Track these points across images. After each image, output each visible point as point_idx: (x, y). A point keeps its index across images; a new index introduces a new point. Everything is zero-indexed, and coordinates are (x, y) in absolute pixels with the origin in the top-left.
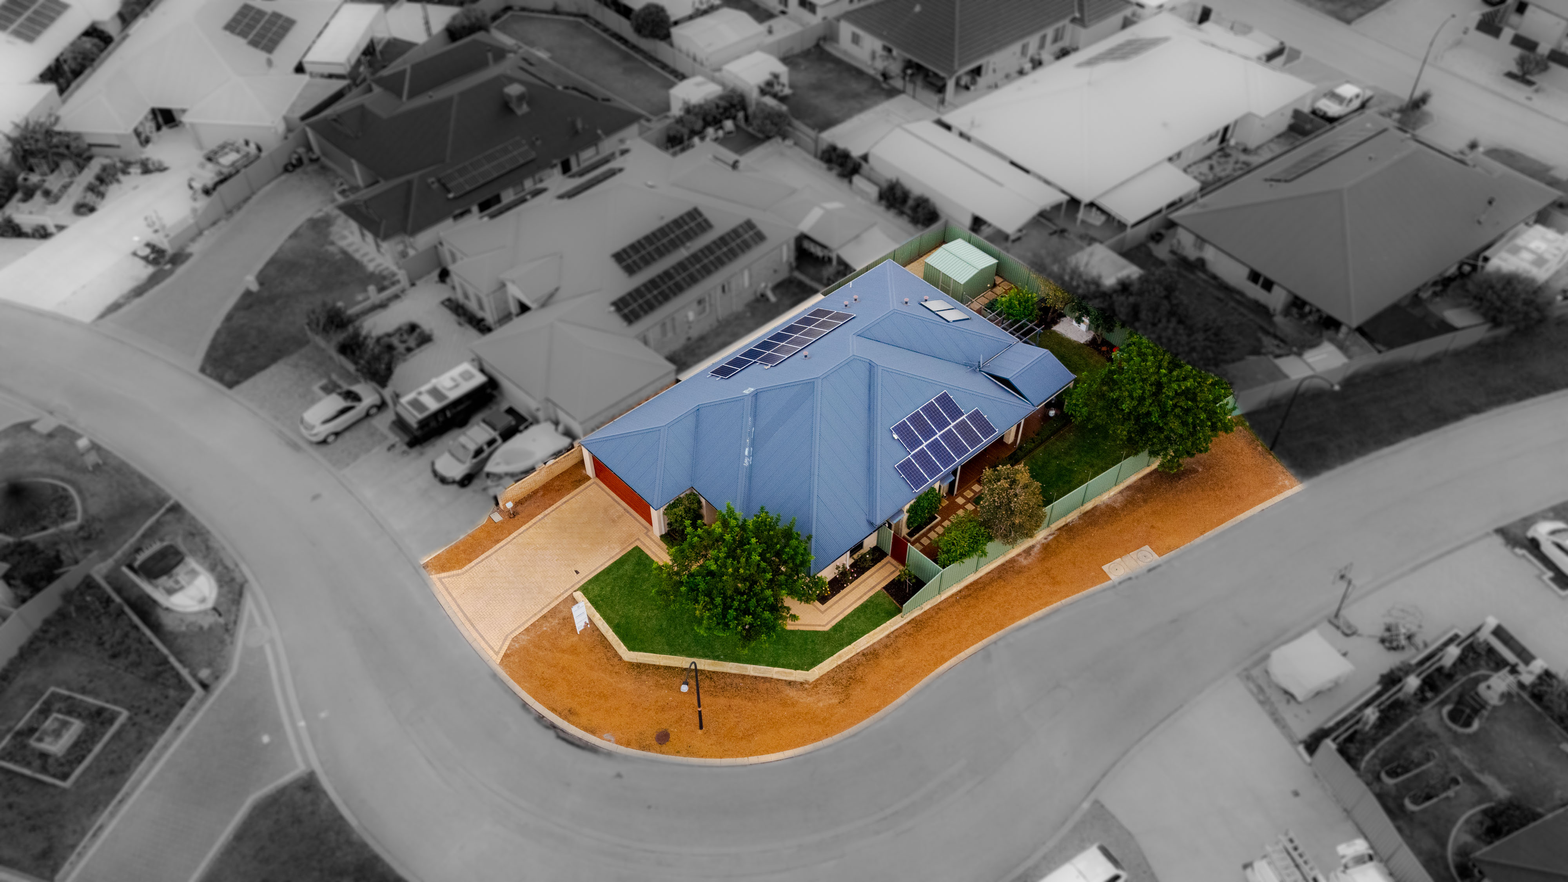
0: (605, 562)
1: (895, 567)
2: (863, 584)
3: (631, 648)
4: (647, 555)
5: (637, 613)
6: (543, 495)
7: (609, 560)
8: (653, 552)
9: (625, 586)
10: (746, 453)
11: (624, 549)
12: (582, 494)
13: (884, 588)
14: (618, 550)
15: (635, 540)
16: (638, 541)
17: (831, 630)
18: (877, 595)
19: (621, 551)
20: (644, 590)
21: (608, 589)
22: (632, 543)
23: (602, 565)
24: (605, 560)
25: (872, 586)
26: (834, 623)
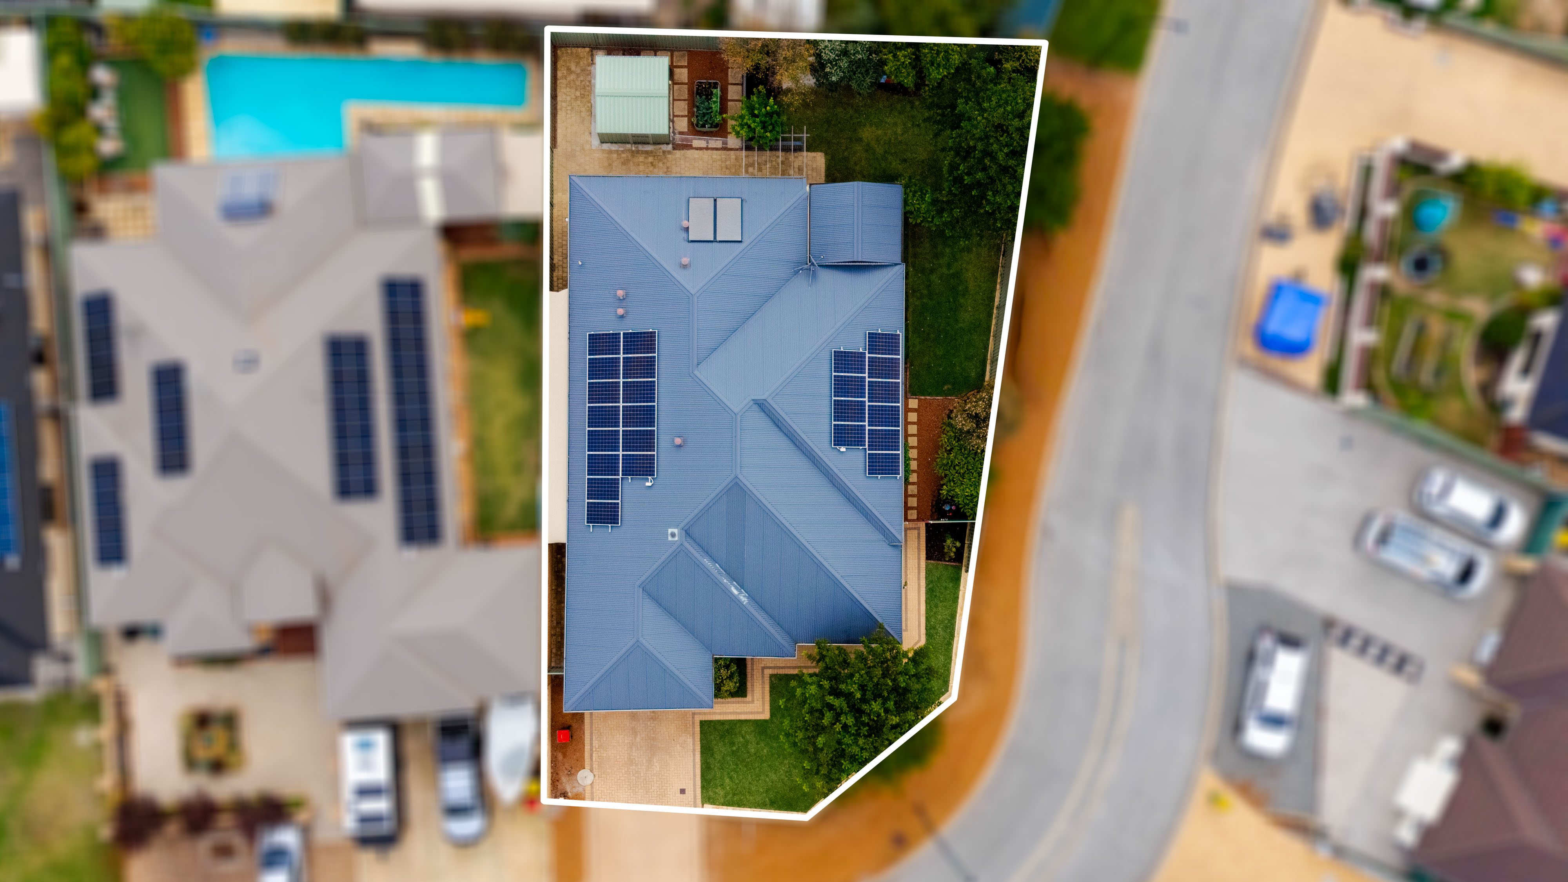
0: (694, 760)
1: (915, 529)
2: (908, 571)
3: (805, 810)
4: (719, 721)
5: (773, 777)
6: (565, 756)
7: (694, 755)
8: (720, 714)
9: (737, 765)
10: (735, 592)
11: (694, 734)
12: (594, 721)
13: (927, 559)
14: (690, 740)
15: (693, 718)
16: (696, 716)
17: (927, 640)
18: (928, 572)
19: (694, 738)
20: (755, 754)
21: (727, 781)
22: (693, 723)
23: (694, 765)
24: (692, 758)
25: (917, 566)
26: (923, 631)
